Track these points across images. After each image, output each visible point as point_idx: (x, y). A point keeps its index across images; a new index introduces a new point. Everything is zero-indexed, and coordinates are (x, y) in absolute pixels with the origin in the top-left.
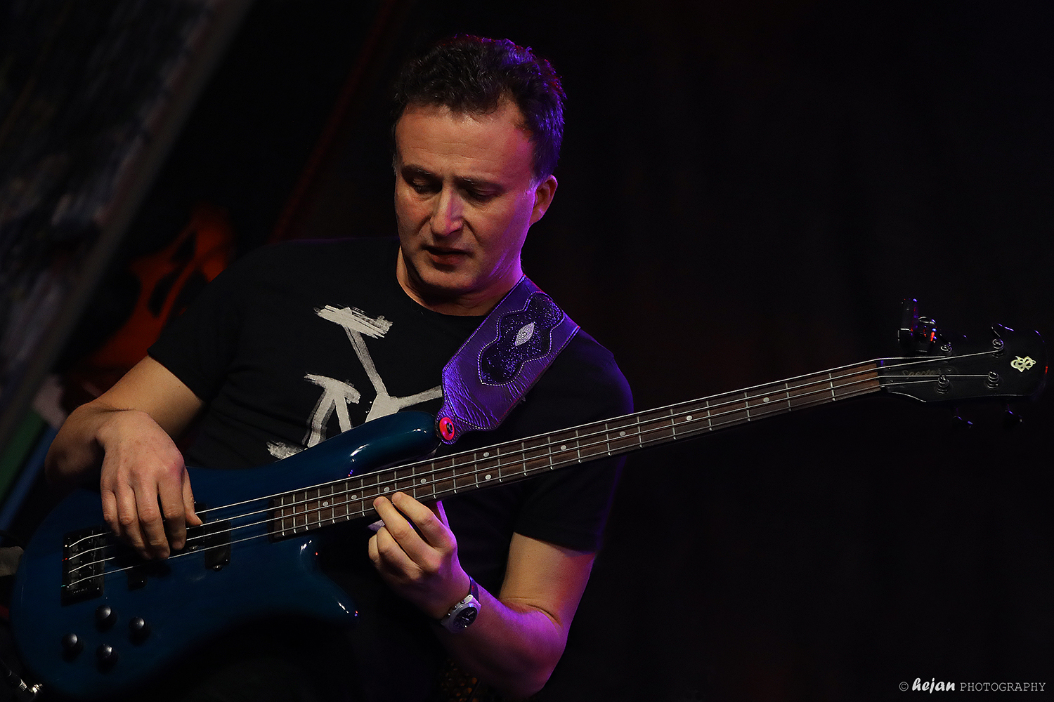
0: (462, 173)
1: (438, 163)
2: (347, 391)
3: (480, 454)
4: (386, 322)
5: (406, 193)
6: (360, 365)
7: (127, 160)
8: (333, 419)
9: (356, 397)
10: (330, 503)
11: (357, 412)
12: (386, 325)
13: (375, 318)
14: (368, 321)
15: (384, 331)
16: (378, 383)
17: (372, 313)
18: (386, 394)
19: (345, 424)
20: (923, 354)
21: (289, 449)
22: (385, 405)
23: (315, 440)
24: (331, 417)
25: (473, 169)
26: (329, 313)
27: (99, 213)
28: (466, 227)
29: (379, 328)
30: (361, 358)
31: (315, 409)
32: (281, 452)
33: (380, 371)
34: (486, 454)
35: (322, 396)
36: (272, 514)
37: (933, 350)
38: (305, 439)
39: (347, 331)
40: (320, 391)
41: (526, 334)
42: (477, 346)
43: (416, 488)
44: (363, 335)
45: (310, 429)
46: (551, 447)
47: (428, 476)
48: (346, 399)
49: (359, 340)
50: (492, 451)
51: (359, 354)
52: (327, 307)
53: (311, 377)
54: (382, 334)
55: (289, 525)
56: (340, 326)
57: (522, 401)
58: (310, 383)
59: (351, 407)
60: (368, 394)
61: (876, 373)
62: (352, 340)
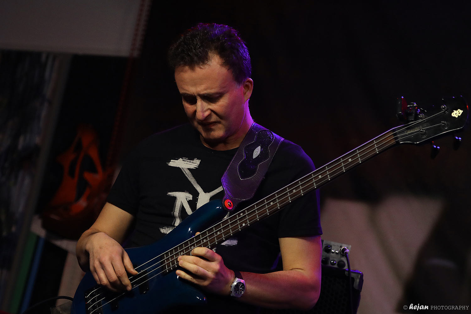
0: (202, 93)
1: (192, 90)
2: (186, 195)
3: (239, 214)
4: (198, 160)
5: (186, 105)
6: (190, 182)
7: (44, 114)
8: (183, 209)
9: (190, 197)
10: (184, 252)
11: (193, 203)
12: (198, 162)
13: (193, 160)
14: (190, 162)
15: (198, 164)
16: (199, 189)
17: (191, 158)
18: (203, 193)
19: (189, 211)
20: (412, 121)
21: (169, 229)
22: (204, 199)
23: (177, 222)
24: (182, 209)
25: (206, 90)
26: (173, 163)
27: (37, 140)
28: (212, 113)
29: (195, 164)
30: (190, 179)
31: (174, 207)
32: (166, 231)
33: (199, 183)
34: (242, 214)
35: (176, 200)
36: (162, 263)
37: (416, 118)
38: (173, 223)
39: (182, 169)
40: (175, 198)
41: (257, 152)
42: (236, 164)
43: (216, 237)
44: (189, 169)
45: (174, 218)
46: (267, 204)
47: (220, 230)
48: (186, 199)
49: (188, 172)
50: (244, 212)
51: (188, 178)
52: (172, 160)
53: (170, 193)
54: (197, 166)
55: (169, 266)
56: (179, 168)
57: (264, 179)
58: (170, 196)
59: (189, 202)
60: (196, 195)
61: (393, 136)
62: (184, 173)
